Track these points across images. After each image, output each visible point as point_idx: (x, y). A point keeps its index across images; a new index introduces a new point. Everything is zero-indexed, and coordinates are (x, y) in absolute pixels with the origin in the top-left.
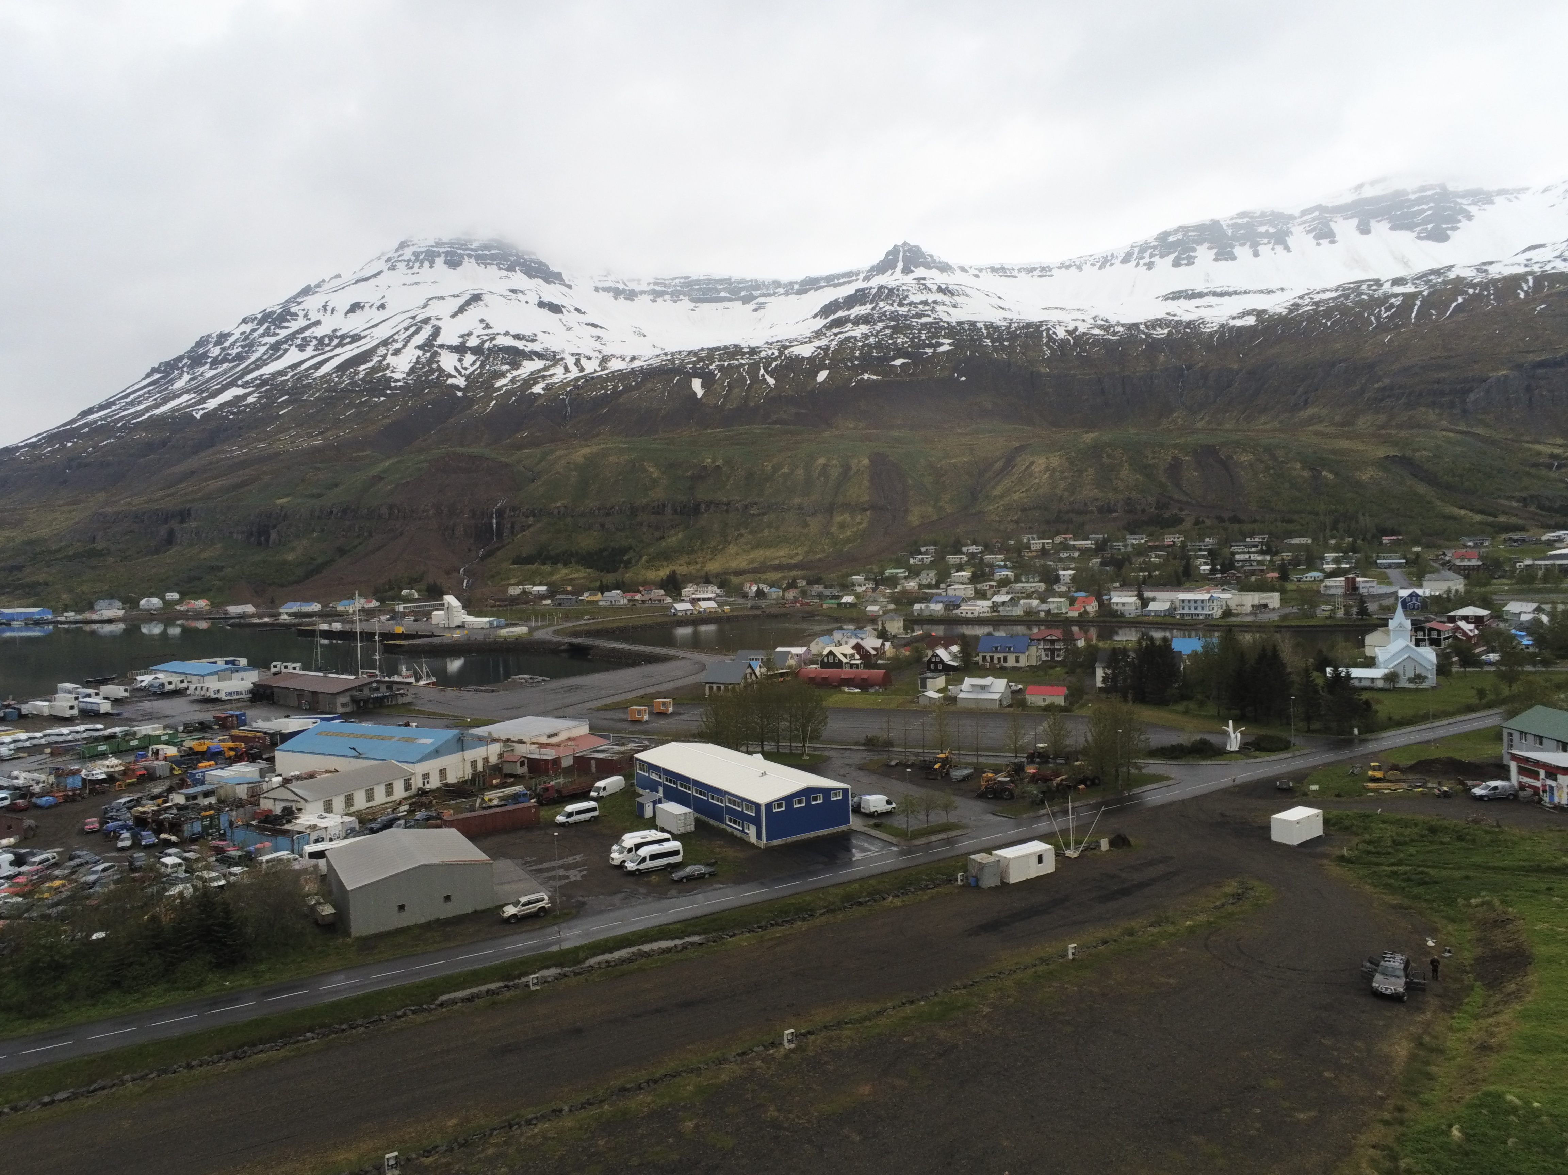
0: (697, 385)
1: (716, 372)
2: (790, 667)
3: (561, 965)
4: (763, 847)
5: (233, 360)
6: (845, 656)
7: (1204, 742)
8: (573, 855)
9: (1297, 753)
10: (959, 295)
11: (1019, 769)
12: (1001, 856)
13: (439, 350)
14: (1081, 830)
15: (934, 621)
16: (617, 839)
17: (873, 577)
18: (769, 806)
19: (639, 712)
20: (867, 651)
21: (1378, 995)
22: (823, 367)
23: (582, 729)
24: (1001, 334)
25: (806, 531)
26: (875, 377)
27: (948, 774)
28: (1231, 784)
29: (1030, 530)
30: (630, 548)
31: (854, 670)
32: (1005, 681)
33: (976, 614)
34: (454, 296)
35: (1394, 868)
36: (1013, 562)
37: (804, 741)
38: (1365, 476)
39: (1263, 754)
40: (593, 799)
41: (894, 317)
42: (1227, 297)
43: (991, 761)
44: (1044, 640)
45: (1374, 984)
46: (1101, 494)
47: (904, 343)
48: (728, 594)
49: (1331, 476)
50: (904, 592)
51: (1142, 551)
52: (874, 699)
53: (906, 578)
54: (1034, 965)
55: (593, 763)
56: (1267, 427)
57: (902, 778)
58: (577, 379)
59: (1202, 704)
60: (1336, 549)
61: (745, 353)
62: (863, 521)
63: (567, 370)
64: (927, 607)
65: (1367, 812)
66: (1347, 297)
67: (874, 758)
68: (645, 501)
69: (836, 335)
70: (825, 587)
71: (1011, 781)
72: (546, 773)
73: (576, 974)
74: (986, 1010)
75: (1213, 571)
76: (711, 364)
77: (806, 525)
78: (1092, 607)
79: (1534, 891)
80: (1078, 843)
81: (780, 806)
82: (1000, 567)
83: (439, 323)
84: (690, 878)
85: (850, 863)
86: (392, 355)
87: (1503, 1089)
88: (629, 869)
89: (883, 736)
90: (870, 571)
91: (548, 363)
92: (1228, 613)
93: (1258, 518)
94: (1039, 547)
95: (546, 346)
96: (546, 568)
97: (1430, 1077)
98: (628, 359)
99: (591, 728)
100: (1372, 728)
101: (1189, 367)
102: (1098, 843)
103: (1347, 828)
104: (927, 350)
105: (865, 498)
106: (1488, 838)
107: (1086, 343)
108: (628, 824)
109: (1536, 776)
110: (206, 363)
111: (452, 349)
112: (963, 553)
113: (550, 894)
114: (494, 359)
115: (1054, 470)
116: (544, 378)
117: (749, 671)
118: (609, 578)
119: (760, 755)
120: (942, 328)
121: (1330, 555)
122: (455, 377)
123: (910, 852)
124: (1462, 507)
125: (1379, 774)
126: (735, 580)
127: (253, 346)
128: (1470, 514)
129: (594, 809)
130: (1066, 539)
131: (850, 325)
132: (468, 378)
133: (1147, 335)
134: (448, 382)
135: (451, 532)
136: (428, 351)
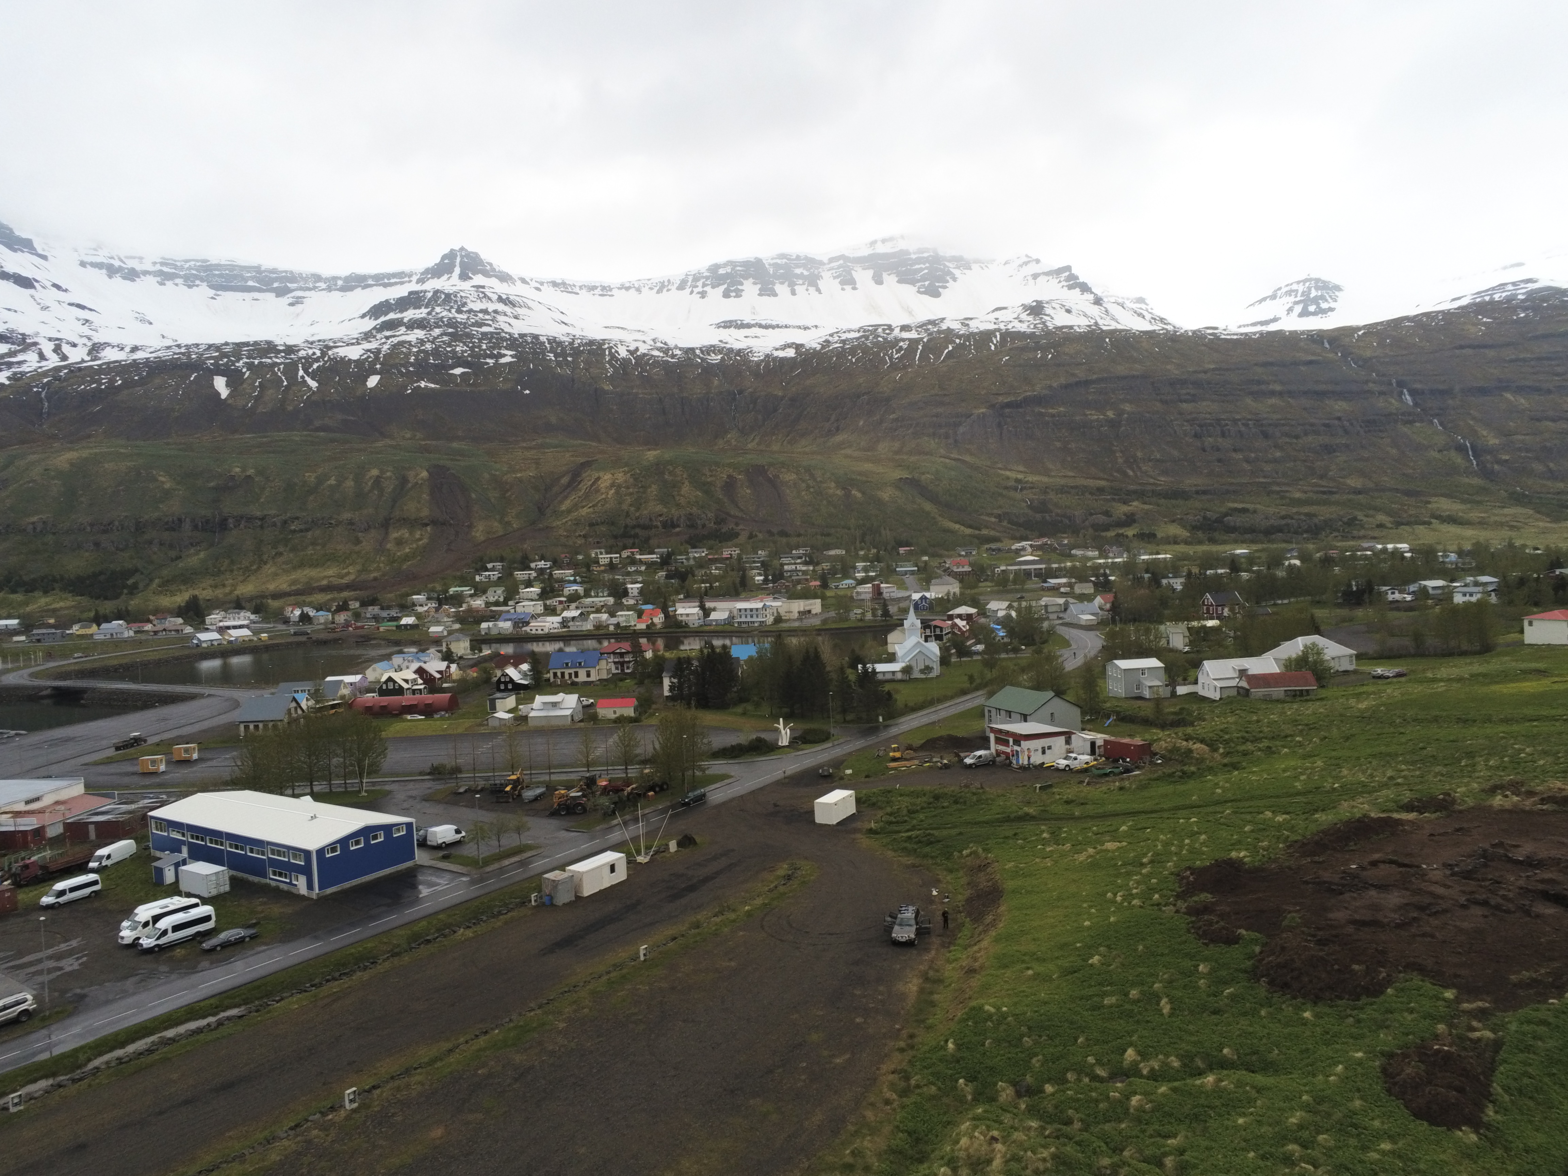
0: (220, 384)
1: (244, 370)
2: (343, 697)
3: (54, 1075)
4: (315, 897)
6: (406, 681)
7: (759, 740)
8: (66, 941)
9: (836, 743)
10: (520, 307)
11: (591, 782)
12: (574, 871)
14: (651, 835)
15: (503, 639)
16: (128, 912)
17: (436, 595)
18: (321, 852)
19: (154, 762)
20: (431, 675)
21: (896, 943)
22: (375, 372)
23: (75, 789)
24: (564, 349)
25: (357, 548)
26: (433, 386)
27: (520, 795)
28: (782, 775)
29: (598, 545)
31: (417, 696)
32: (576, 696)
33: (546, 631)
35: (909, 834)
36: (581, 577)
37: (361, 777)
38: (886, 495)
39: (808, 746)
40: (93, 871)
41: (452, 323)
42: (771, 330)
43: (563, 777)
44: (614, 653)
45: (894, 935)
46: (665, 510)
47: (463, 352)
48: (265, 620)
49: (859, 495)
50: (470, 610)
51: (702, 564)
52: (440, 724)
53: (471, 596)
54: (608, 973)
55: (92, 828)
56: (807, 449)
57: (471, 805)
58: (57, 369)
59: (757, 705)
60: (865, 559)
61: (280, 351)
62: (422, 536)
63: (42, 357)
64: (495, 625)
65: (889, 788)
66: (867, 338)
67: (439, 786)
68: (156, 514)
69: (387, 338)
70: (382, 609)
71: (583, 796)
72: (25, 846)
73: (74, 1081)
74: (562, 1025)
75: (766, 581)
76: (238, 361)
77: (358, 542)
78: (659, 619)
79: (1006, 838)
80: (648, 848)
81: (334, 850)
82: (570, 582)
84: (226, 945)
85: (417, 901)
87: (983, 1001)
88: (145, 946)
89: (450, 763)
90: (433, 590)
91: (15, 347)
92: (778, 620)
93: (802, 532)
94: (607, 561)
95: (11, 326)
96: (19, 597)
97: (933, 1004)
99: (87, 786)
100: (893, 715)
101: (741, 392)
102: (667, 845)
103: (874, 804)
104: (488, 360)
105: (425, 512)
106: (975, 798)
107: (647, 363)
108: (142, 894)
109: (1006, 743)
112: (531, 569)
113: (34, 992)
115: (619, 486)
116: (9, 365)
117: (294, 704)
118: (108, 606)
119: (308, 798)
120: (503, 339)
121: (860, 565)
123: (481, 880)
124: (956, 523)
125: (898, 755)
126: (274, 604)
128: (962, 528)
129: (95, 883)
130: (633, 553)
131: (403, 329)
133: (702, 360)
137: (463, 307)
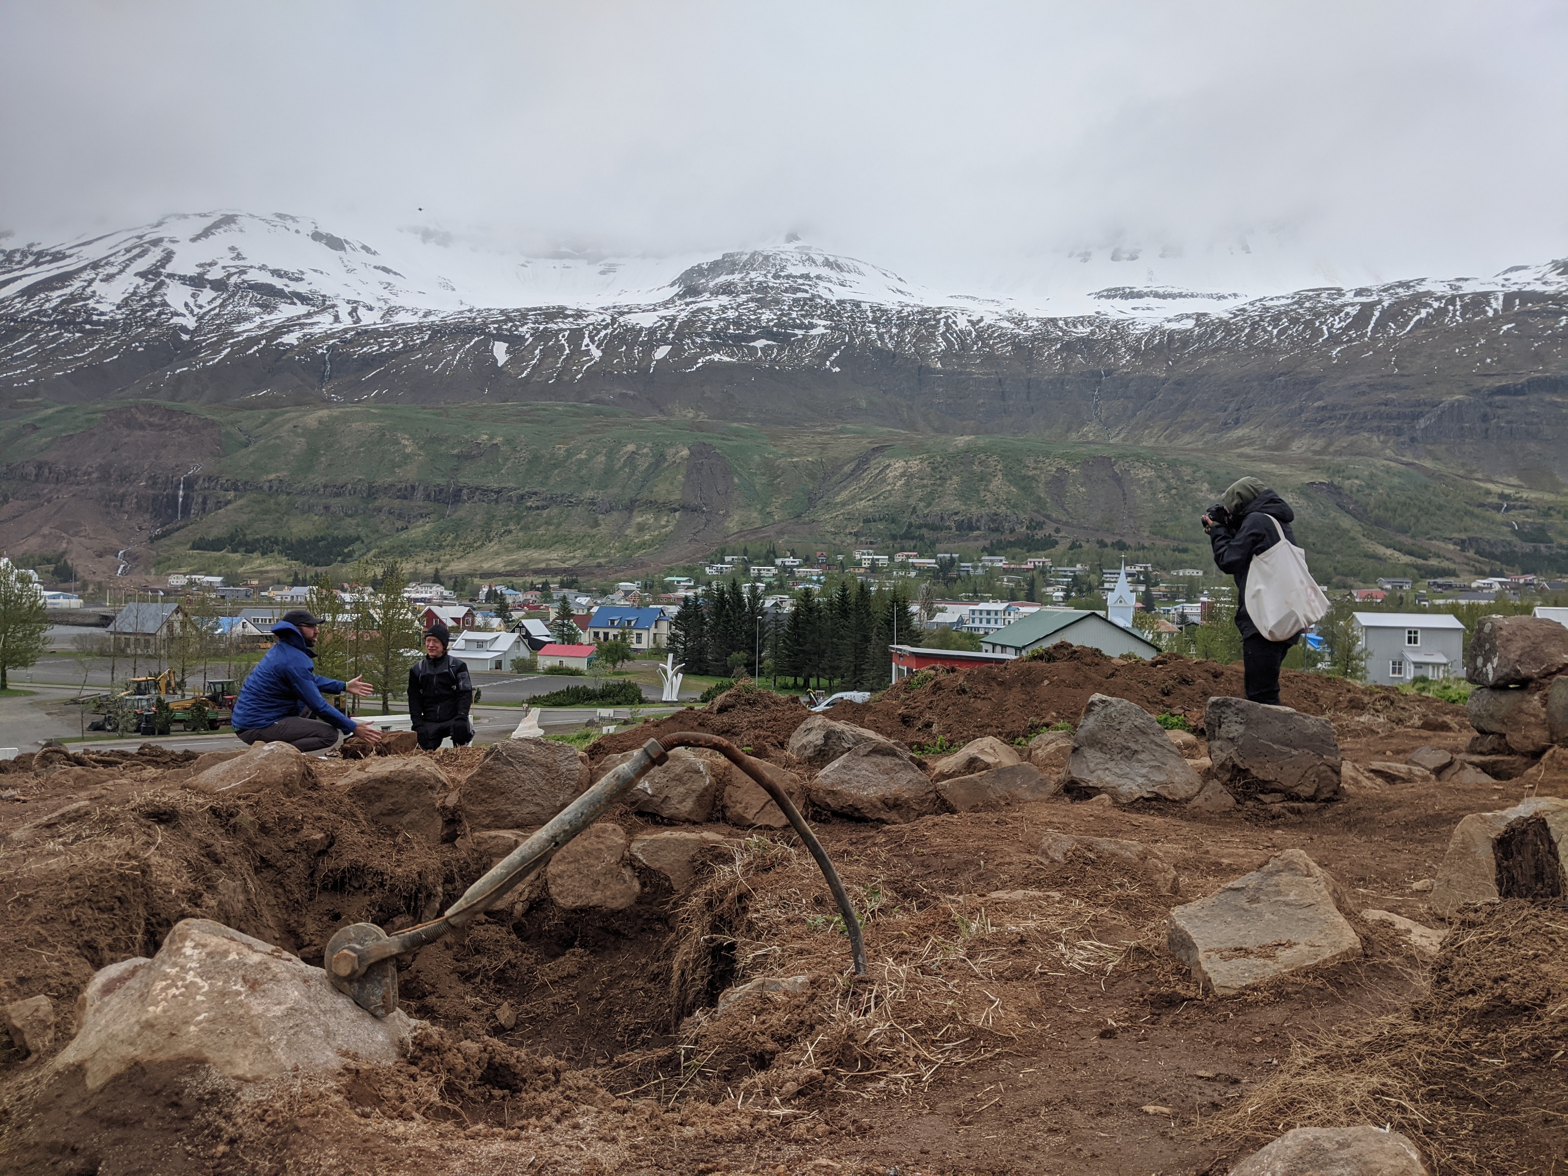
0: (500, 350)
1: (527, 336)
10: (849, 272)
13: (167, 281)
22: (666, 342)
24: (889, 318)
25: (594, 531)
26: (729, 359)
29: (867, 544)
30: (358, 538)
34: (200, 215)
41: (763, 288)
47: (769, 321)
58: (346, 331)
61: (567, 316)
62: (668, 523)
66: (1301, 304)
68: (389, 480)
69: (687, 304)
76: (522, 326)
83: (173, 247)
86: (102, 281)
91: (312, 309)
93: (1147, 544)
96: (237, 556)
104: (797, 331)
105: (676, 496)
107: (991, 336)
111: (184, 279)
112: (774, 565)
114: (242, 298)
115: (912, 476)
116: (302, 326)
118: (312, 572)
120: (819, 307)
122: (184, 316)
128: (1397, 554)
130: (908, 556)
131: (707, 295)
132: (200, 318)
133: (1065, 332)
134: (171, 321)
135: (118, 504)
136: (152, 280)
137: (781, 271)
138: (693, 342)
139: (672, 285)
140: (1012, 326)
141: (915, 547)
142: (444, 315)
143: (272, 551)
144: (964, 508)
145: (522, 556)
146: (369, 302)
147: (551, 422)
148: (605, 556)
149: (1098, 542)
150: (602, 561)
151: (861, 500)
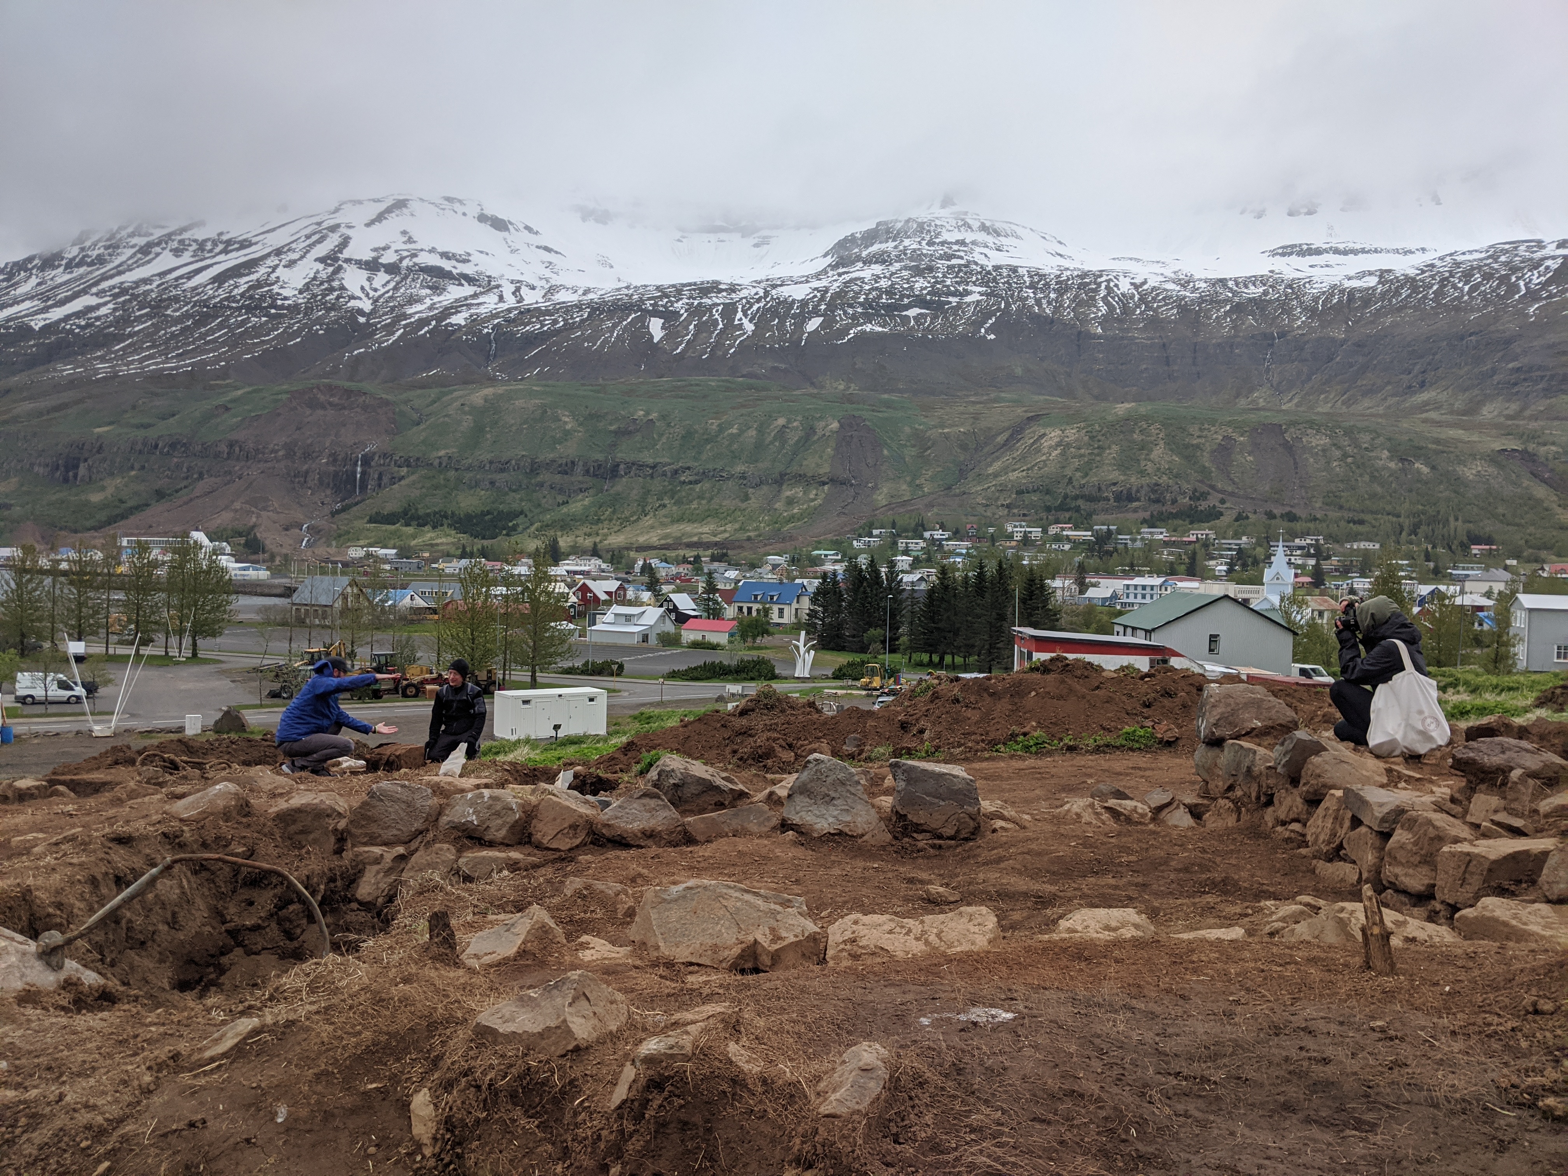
0: (656, 326)
1: (682, 311)
5: (90, 265)
10: (1007, 235)
13: (345, 265)
22: (818, 314)
24: (1047, 283)
26: (880, 329)
30: (522, 513)
34: (374, 201)
38: (1469, 472)
41: (917, 256)
42: (1351, 256)
47: (922, 289)
49: (1425, 470)
58: (509, 310)
63: (501, 298)
66: (1496, 258)
69: (840, 275)
76: (677, 301)
77: (746, 498)
83: (349, 232)
86: (285, 266)
91: (479, 290)
93: (1320, 516)
95: (479, 268)
96: (410, 530)
98: (580, 292)
101: (1282, 335)
104: (951, 299)
107: (1155, 299)
110: (59, 266)
111: (360, 264)
112: (922, 539)
114: (413, 280)
115: (1068, 445)
116: (469, 306)
120: (974, 273)
122: (360, 299)
127: (118, 247)
130: (1064, 529)
131: (860, 264)
132: (376, 301)
133: (1235, 293)
134: (349, 305)
135: (302, 479)
136: (331, 265)
137: (936, 237)
138: (845, 313)
139: (825, 255)
140: (1178, 288)
141: (1070, 519)
142: (603, 292)
143: (442, 525)
144: (1122, 478)
145: (675, 530)
146: (531, 281)
147: (705, 397)
148: (756, 529)
149: (1266, 513)
150: (752, 534)
151: (1015, 470)
